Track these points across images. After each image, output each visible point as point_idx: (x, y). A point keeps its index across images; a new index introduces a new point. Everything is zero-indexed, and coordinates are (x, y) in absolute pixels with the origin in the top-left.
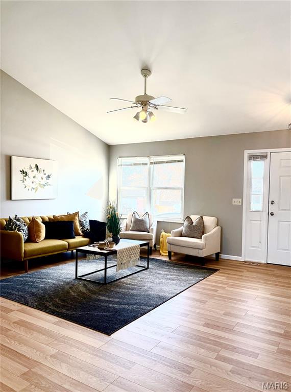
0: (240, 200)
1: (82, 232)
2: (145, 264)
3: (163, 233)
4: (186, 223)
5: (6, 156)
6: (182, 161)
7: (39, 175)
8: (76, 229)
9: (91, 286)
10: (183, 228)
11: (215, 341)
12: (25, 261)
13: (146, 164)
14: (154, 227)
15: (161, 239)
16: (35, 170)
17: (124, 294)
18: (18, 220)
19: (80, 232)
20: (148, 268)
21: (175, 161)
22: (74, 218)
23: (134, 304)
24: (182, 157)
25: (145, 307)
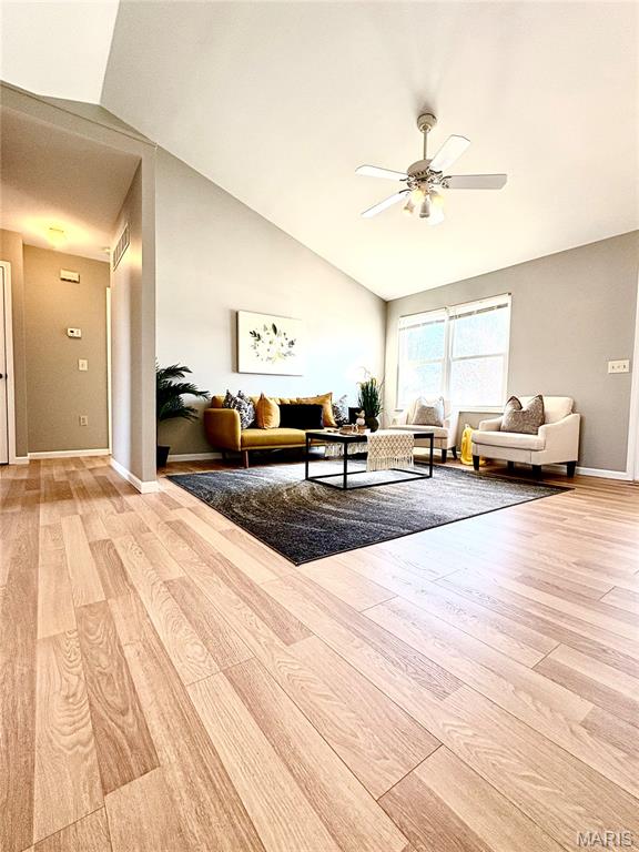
0: (627, 363)
1: (337, 422)
2: (427, 472)
3: (468, 429)
4: (509, 408)
5: (232, 311)
6: (506, 305)
7: (278, 340)
8: (326, 417)
9: (321, 491)
10: (504, 420)
11: (542, 620)
12: (243, 452)
13: (443, 321)
14: (453, 420)
15: (464, 439)
16: (272, 332)
17: (369, 505)
18: (241, 397)
19: (333, 423)
20: (431, 476)
21: (491, 309)
22: (324, 401)
23: (377, 522)
24: (506, 299)
25: (396, 529)
